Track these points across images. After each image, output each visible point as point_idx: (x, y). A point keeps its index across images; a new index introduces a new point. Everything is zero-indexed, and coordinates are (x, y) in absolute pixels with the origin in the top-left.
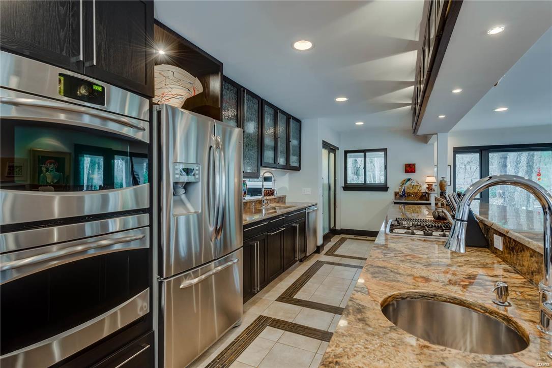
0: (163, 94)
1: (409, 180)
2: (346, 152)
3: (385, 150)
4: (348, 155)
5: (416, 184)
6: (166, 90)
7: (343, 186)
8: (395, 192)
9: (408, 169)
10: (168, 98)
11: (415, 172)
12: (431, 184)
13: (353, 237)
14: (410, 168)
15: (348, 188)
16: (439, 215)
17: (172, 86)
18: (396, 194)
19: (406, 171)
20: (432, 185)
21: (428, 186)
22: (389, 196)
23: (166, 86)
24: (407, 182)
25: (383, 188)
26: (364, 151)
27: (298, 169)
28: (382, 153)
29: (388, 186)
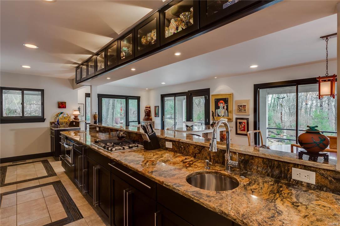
1: (62, 113)
3: (42, 91)
4: (4, 91)
5: (66, 116)
9: (61, 105)
11: (65, 108)
13: (11, 163)
14: (62, 105)
16: (122, 136)
18: (51, 123)
19: (59, 107)
20: (77, 116)
22: (46, 125)
24: (60, 115)
25: (41, 119)
26: (22, 90)
28: (39, 93)
29: (45, 118)
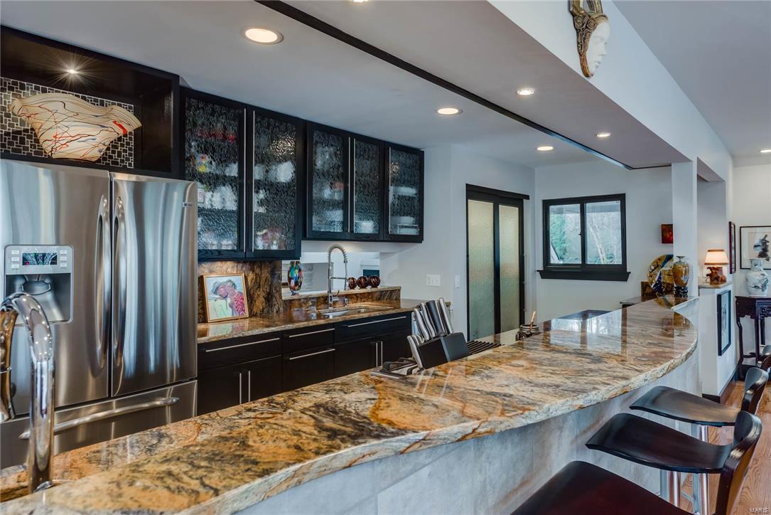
0: (55, 137)
1: (670, 257)
2: (547, 204)
3: (623, 199)
4: (552, 208)
6: (60, 131)
7: (541, 269)
8: (642, 283)
9: (668, 235)
10: (65, 142)
12: (715, 266)
15: (550, 272)
17: (67, 124)
18: (644, 286)
19: (665, 240)
20: (718, 270)
21: (709, 272)
22: (630, 290)
23: (58, 125)
24: (665, 262)
25: (618, 273)
26: (582, 201)
27: (418, 239)
28: (617, 203)
29: (628, 271)
